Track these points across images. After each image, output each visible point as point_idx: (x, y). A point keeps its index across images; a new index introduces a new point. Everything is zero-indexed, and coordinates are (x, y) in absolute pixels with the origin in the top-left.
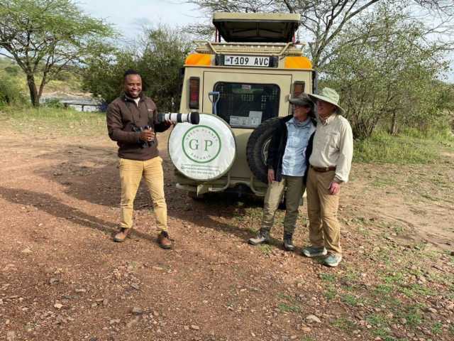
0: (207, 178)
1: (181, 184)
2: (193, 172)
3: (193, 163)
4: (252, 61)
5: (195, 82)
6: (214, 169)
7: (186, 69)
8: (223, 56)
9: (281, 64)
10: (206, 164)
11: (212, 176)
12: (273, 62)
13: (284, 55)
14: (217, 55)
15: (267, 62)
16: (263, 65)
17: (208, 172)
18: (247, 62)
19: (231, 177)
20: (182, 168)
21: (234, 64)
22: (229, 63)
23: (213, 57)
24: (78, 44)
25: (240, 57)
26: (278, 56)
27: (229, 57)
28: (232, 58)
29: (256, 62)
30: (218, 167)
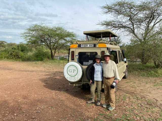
0: (74, 81)
1: (70, 83)
2: (70, 79)
3: (70, 77)
4: (88, 46)
5: (73, 52)
6: (76, 78)
7: (71, 49)
8: (80, 45)
9: (97, 46)
10: (74, 77)
11: (76, 81)
12: (95, 46)
13: (98, 43)
14: (79, 44)
15: (93, 46)
16: (92, 46)
17: (74, 79)
18: (87, 46)
19: (83, 81)
20: (67, 78)
21: (83, 47)
22: (82, 47)
23: (78, 45)
24: (66, 40)
25: (85, 45)
26: (96, 44)
27: (82, 45)
28: (83, 45)
29: (90, 46)
30: (77, 78)
